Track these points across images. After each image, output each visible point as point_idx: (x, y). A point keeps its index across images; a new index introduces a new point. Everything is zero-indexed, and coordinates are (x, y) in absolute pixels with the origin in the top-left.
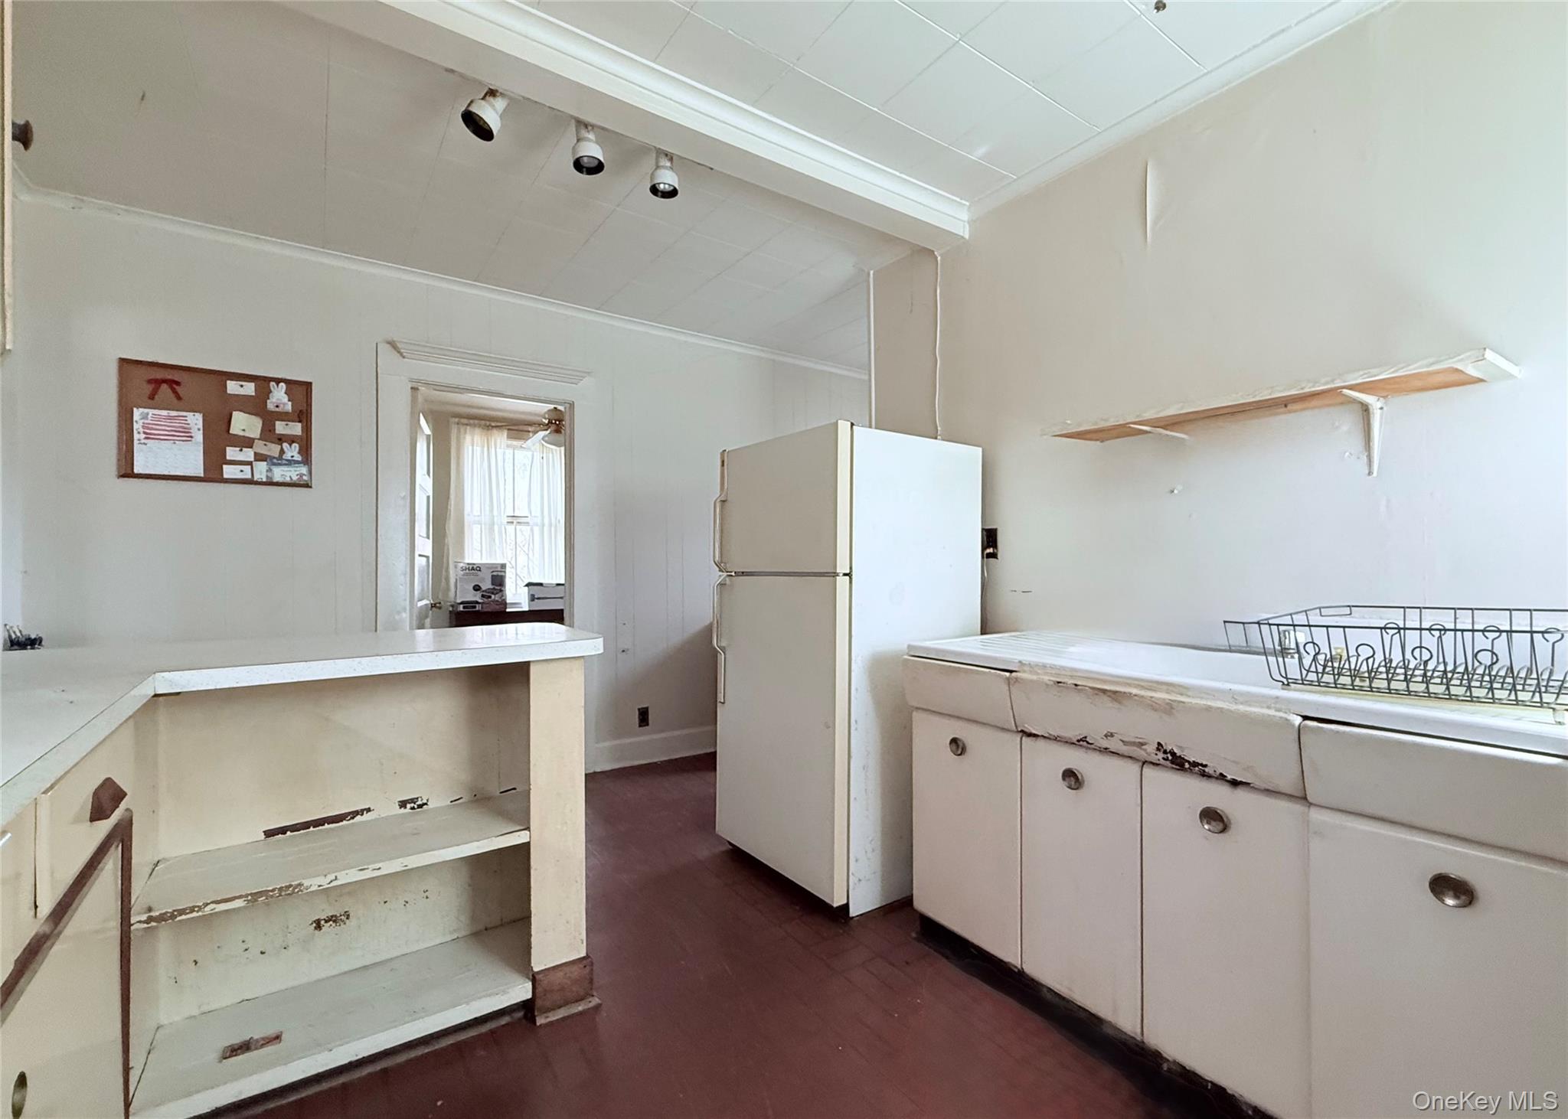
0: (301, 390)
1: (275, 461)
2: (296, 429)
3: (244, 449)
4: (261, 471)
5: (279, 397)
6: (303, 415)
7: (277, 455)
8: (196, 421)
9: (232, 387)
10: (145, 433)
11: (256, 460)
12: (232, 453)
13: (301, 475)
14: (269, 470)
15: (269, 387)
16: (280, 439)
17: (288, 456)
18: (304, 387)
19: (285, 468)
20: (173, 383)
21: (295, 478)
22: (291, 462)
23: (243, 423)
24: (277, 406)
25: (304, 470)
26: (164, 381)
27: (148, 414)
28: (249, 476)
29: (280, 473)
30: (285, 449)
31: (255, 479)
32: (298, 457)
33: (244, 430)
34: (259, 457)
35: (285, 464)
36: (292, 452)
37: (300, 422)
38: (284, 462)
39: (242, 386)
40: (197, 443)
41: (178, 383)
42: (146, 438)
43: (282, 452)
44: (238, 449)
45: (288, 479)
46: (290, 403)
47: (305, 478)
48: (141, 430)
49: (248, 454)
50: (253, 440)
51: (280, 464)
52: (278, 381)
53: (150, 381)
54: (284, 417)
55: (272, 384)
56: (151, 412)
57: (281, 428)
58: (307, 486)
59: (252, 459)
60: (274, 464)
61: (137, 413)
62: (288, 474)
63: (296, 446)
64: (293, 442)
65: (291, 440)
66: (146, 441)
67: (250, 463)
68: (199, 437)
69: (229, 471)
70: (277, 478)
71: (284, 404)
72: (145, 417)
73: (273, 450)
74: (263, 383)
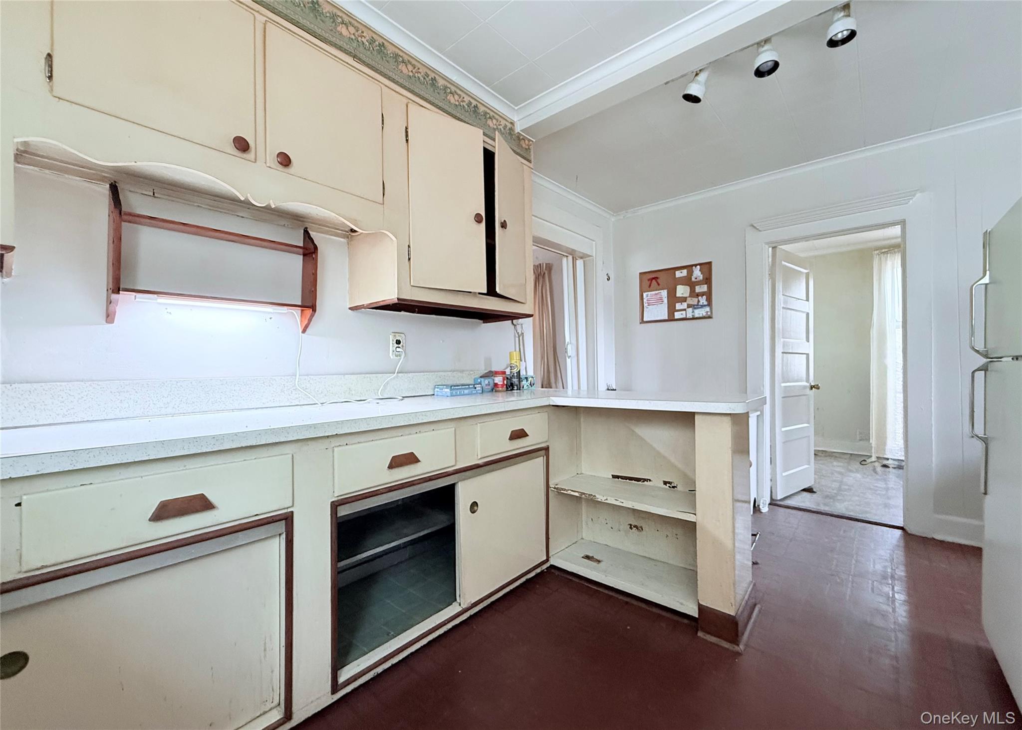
0: (707, 267)
1: (695, 307)
2: (704, 288)
3: (683, 303)
4: (689, 313)
5: (697, 273)
6: (708, 280)
7: (696, 304)
8: (664, 293)
9: (678, 274)
10: (648, 303)
11: (688, 308)
12: (678, 306)
13: (707, 312)
14: (693, 312)
15: (692, 269)
16: (698, 295)
17: (701, 303)
18: (707, 265)
19: (700, 310)
20: (656, 278)
21: (704, 314)
22: (703, 306)
23: (682, 291)
24: (696, 279)
25: (708, 309)
26: (653, 278)
27: (648, 294)
28: (684, 316)
29: (699, 313)
30: (700, 300)
31: (687, 317)
32: (706, 303)
33: (682, 294)
34: (689, 306)
35: (700, 308)
36: (703, 300)
37: (706, 284)
38: (700, 306)
39: (681, 272)
40: (665, 304)
41: (657, 278)
42: (648, 305)
43: (699, 301)
44: (680, 303)
45: (701, 315)
46: (702, 275)
47: (709, 313)
48: (647, 302)
49: (685, 305)
50: (686, 298)
51: (698, 308)
52: (696, 265)
53: (649, 280)
54: (699, 283)
55: (694, 267)
56: (649, 293)
57: (698, 289)
58: (710, 317)
59: (686, 307)
60: (695, 308)
61: (645, 295)
62: (701, 312)
63: (704, 297)
64: (703, 295)
65: (702, 294)
66: (648, 306)
67: (685, 310)
68: (666, 300)
69: (677, 315)
70: (697, 316)
71: (699, 276)
72: (647, 296)
73: (694, 301)
74: (690, 268)
